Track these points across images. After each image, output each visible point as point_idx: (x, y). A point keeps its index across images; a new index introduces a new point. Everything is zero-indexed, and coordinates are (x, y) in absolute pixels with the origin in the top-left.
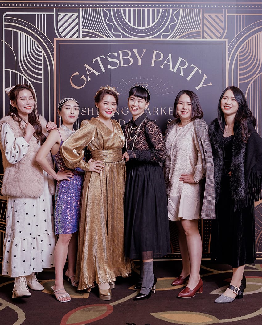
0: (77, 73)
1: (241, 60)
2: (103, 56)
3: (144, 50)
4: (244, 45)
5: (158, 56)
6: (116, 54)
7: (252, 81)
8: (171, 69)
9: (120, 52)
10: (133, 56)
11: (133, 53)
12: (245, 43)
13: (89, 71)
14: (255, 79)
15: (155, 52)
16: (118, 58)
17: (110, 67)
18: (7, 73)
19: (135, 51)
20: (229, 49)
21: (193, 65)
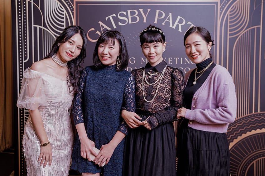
0: (93, 29)
1: (231, 19)
2: (114, 15)
3: (149, 10)
4: (234, 6)
5: (160, 15)
6: (125, 13)
7: (240, 36)
8: (171, 26)
9: (129, 11)
10: (140, 15)
11: (139, 12)
12: (234, 4)
13: (103, 27)
14: (242, 34)
15: (158, 11)
16: (127, 16)
17: (120, 24)
18: (35, 28)
19: (141, 10)
20: (220, 9)
21: (189, 23)
